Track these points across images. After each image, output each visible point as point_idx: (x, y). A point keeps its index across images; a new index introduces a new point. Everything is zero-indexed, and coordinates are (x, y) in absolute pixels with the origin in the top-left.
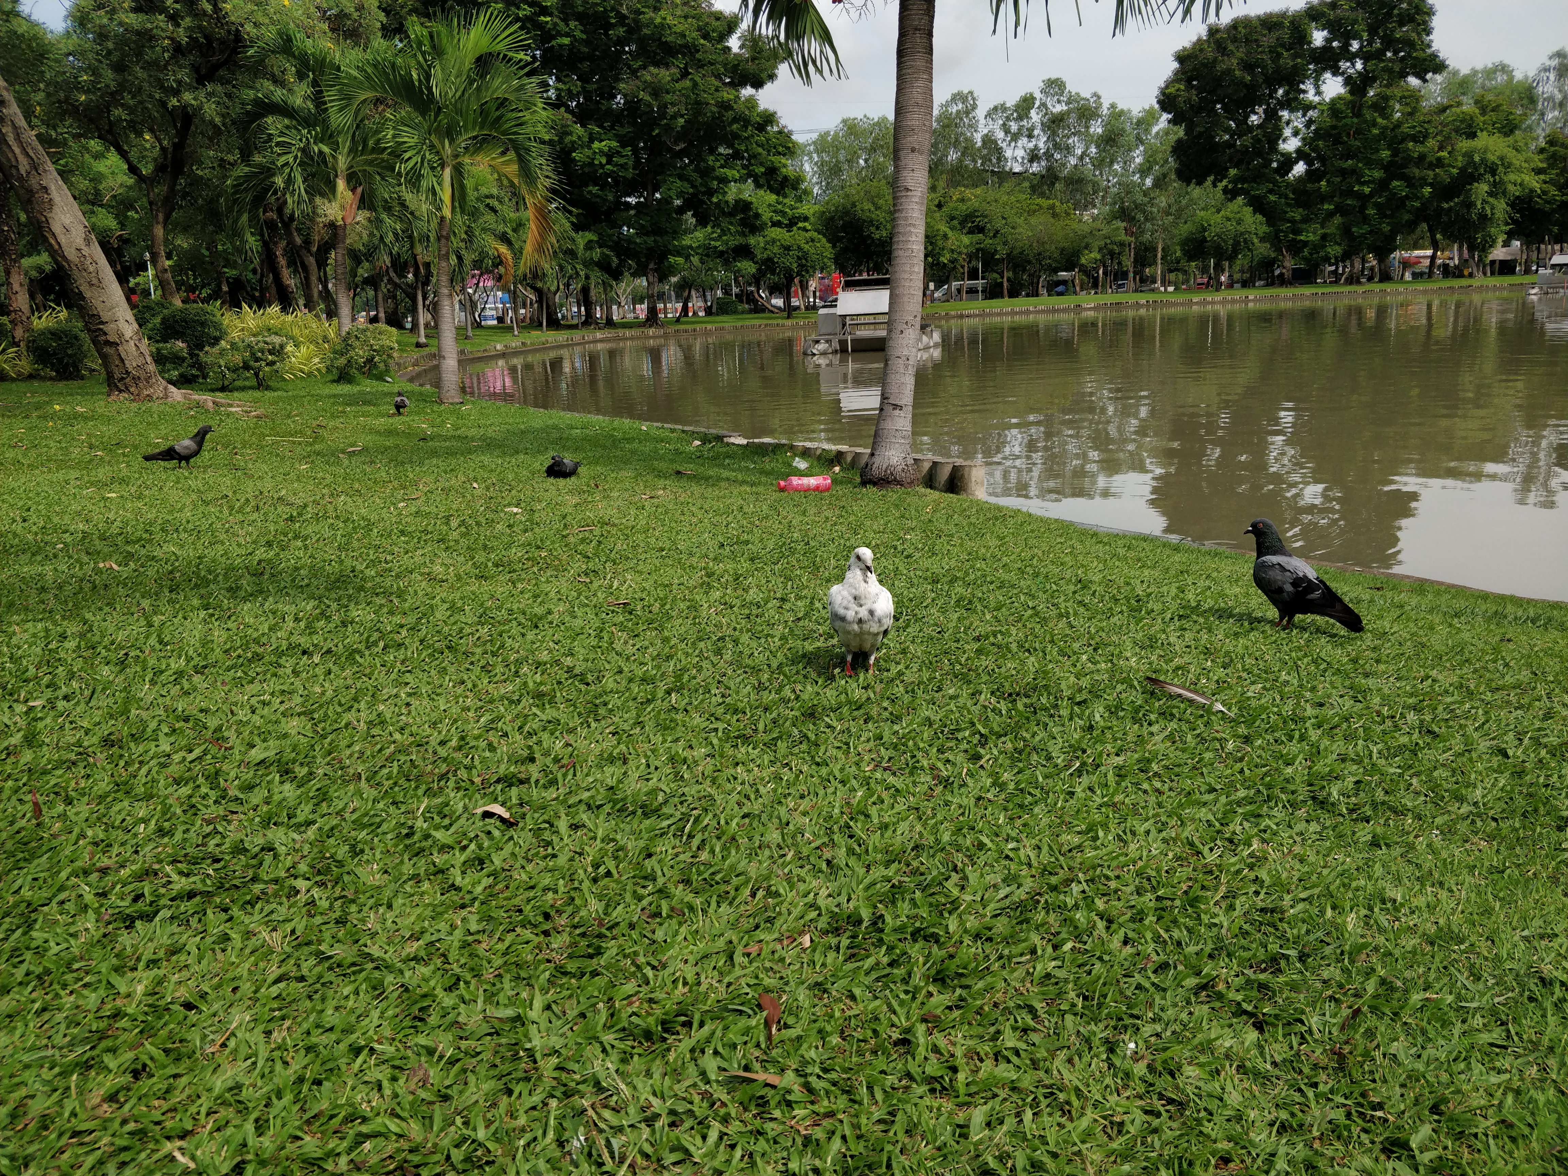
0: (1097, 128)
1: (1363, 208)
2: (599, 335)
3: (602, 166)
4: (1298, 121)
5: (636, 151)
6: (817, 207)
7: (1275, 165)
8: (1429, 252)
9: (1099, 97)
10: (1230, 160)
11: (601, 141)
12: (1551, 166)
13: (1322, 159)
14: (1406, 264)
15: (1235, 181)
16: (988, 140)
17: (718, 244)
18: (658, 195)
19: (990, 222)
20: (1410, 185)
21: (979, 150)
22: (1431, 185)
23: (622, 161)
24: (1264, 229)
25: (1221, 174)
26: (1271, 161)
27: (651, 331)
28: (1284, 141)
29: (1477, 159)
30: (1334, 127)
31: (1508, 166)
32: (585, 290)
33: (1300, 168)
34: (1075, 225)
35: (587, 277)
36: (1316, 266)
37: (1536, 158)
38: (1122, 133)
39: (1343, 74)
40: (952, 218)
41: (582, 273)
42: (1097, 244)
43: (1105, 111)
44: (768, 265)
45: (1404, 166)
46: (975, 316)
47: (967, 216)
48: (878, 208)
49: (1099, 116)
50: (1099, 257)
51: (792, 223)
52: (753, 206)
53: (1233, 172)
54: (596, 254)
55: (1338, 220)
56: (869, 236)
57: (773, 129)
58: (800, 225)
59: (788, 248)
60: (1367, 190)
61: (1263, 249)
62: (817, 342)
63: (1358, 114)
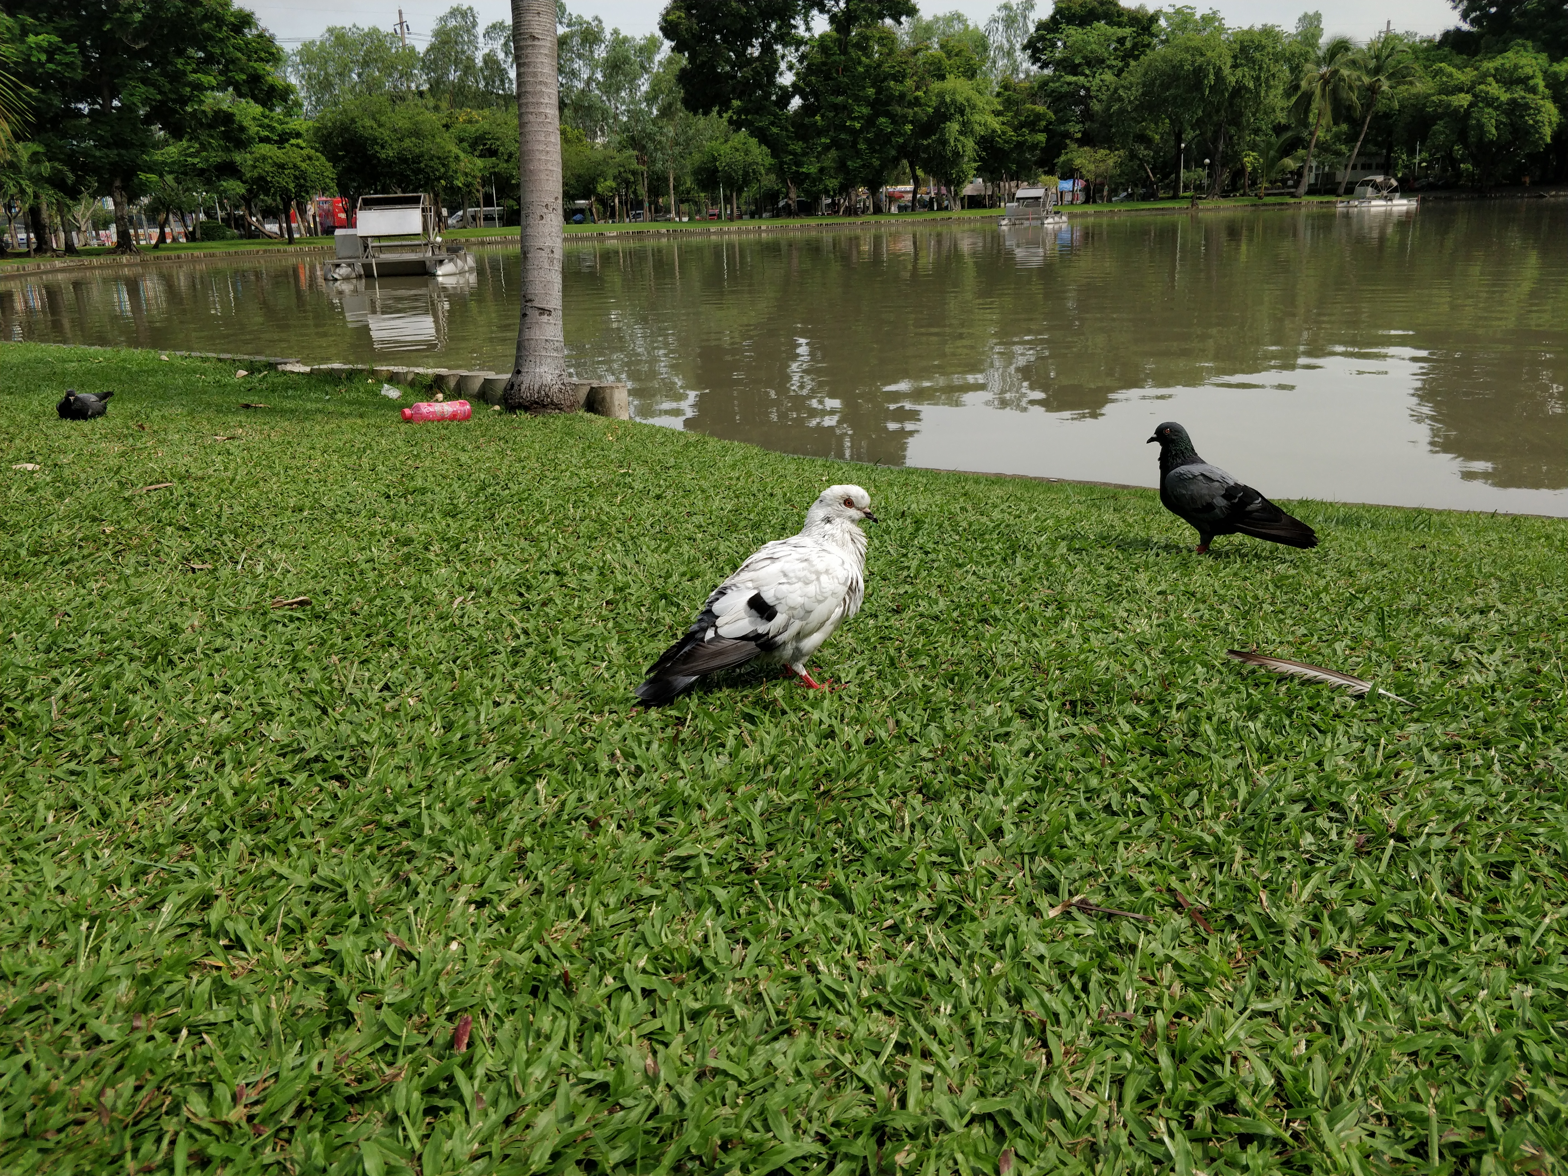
0: (601, 52)
1: (855, 143)
2: (58, 263)
3: (41, 65)
4: (792, 56)
5: (83, 49)
6: (310, 123)
7: (774, 98)
8: (910, 187)
9: (600, 22)
10: (733, 91)
11: (37, 34)
12: (1007, 109)
13: (815, 93)
14: (892, 198)
15: (739, 112)
16: (490, 60)
17: (196, 160)
18: (116, 103)
19: (503, 145)
20: (894, 122)
21: (481, 70)
22: (912, 122)
23: (67, 59)
24: (769, 161)
25: (725, 106)
26: (771, 94)
27: (125, 259)
28: (781, 74)
29: (948, 100)
30: (824, 64)
31: (973, 107)
32: (34, 212)
33: (796, 102)
34: (588, 152)
35: (36, 196)
36: (817, 199)
37: (996, 101)
38: (626, 60)
39: (828, 12)
40: (461, 140)
41: (29, 191)
42: (612, 172)
43: (607, 35)
44: (260, 185)
45: (888, 103)
46: (497, 243)
47: (476, 138)
48: (380, 125)
49: (602, 41)
50: (614, 185)
51: (283, 139)
52: (237, 118)
53: (736, 103)
54: (46, 168)
55: (833, 153)
56: (374, 156)
57: (250, 33)
58: (293, 141)
59: (282, 166)
60: (858, 125)
61: (769, 181)
62: (338, 266)
63: (844, 52)
